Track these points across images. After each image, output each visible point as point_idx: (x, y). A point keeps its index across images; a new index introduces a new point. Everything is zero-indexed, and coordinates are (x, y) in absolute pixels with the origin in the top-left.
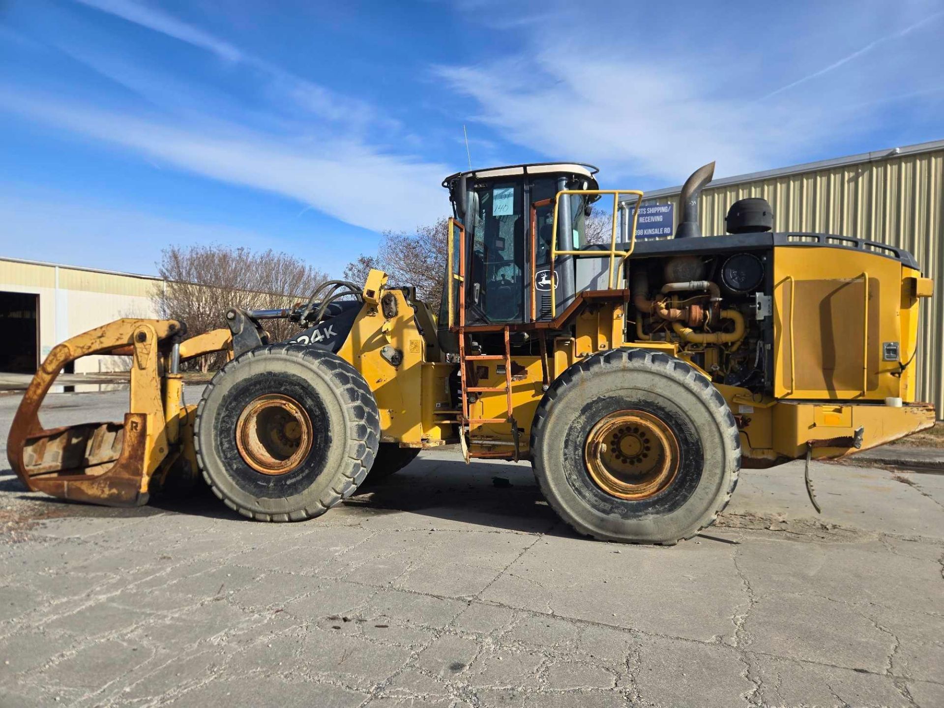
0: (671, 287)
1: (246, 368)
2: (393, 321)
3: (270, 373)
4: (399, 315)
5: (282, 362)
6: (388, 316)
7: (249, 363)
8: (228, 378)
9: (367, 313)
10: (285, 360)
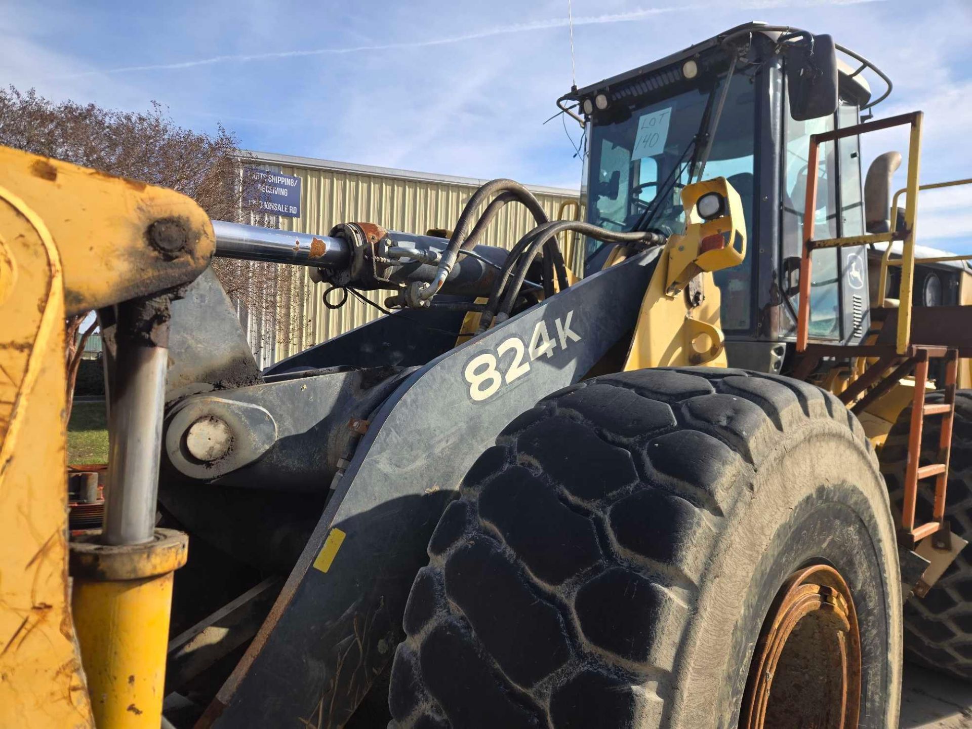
1: (776, 481)
2: (695, 315)
3: (821, 490)
4: (703, 304)
5: (833, 444)
6: (692, 302)
7: (781, 460)
8: (736, 535)
9: (665, 290)
10: (839, 437)
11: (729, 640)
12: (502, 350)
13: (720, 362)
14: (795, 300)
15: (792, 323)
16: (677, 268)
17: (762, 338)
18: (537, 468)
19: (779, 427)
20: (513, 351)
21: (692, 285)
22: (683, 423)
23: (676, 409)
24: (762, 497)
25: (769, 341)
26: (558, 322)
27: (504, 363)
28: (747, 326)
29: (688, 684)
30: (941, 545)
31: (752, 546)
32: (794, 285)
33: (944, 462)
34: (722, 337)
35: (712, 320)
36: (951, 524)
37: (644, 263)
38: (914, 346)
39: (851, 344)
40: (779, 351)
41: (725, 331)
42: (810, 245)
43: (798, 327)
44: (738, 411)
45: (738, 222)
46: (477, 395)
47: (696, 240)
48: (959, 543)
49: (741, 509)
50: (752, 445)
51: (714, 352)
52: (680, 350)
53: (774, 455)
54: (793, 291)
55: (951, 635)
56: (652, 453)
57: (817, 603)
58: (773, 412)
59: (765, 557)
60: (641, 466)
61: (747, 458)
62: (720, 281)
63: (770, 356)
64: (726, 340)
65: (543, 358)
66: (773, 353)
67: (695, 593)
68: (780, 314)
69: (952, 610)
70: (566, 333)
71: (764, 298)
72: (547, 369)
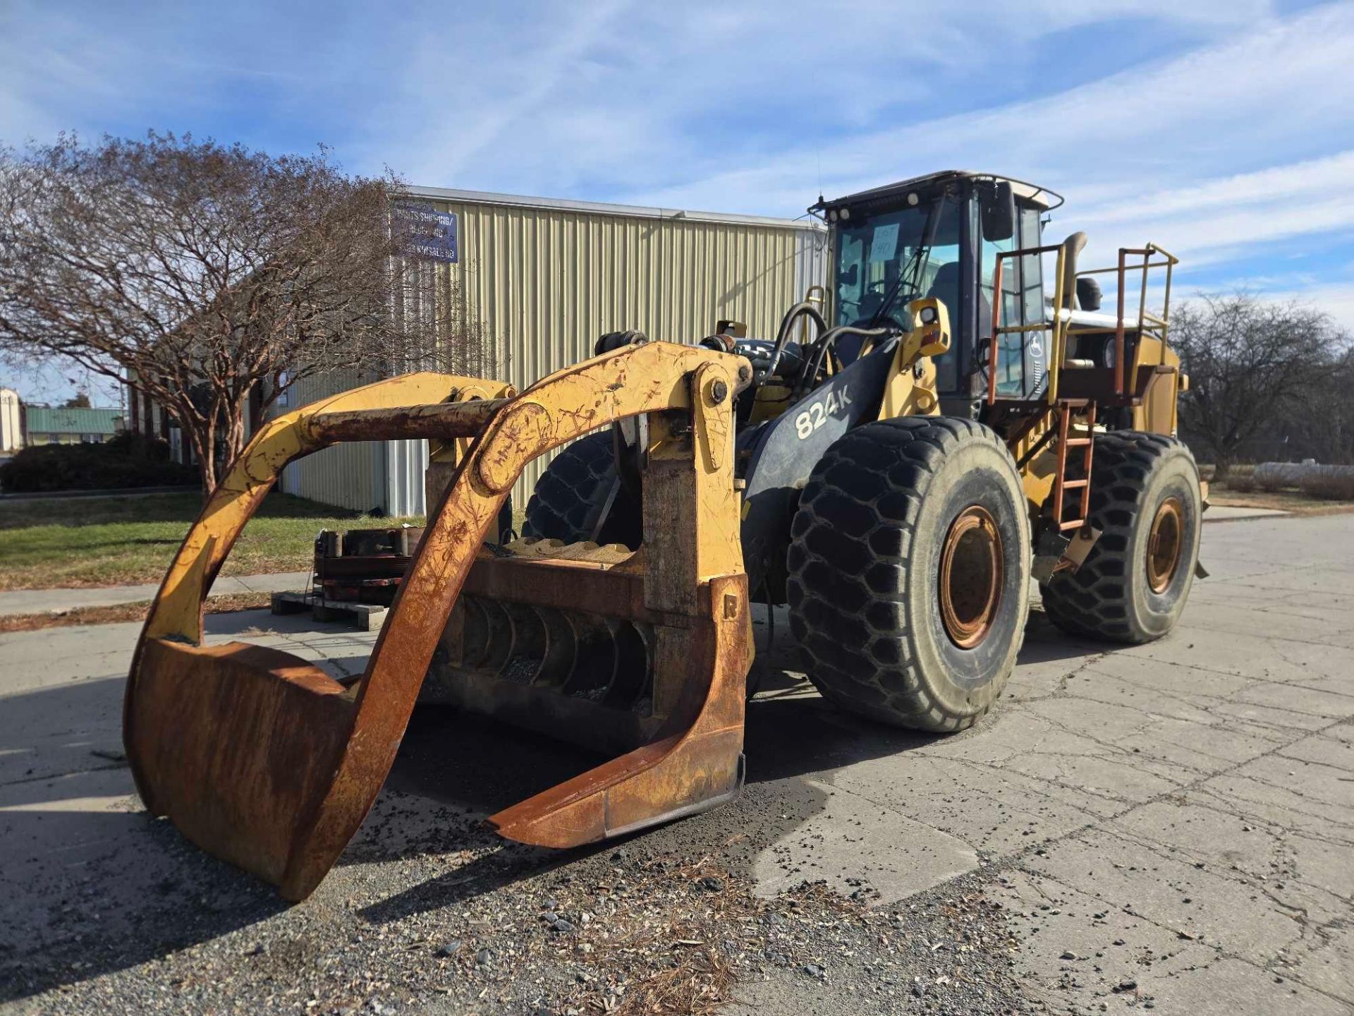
0: (1075, 365)
1: (955, 462)
2: (919, 384)
3: (977, 470)
4: (924, 376)
5: (985, 450)
6: (917, 376)
7: (958, 453)
8: (938, 481)
9: (900, 369)
10: (988, 446)
11: (935, 520)
12: (812, 410)
13: (937, 412)
14: (986, 369)
15: (986, 385)
16: (908, 355)
17: (965, 397)
18: (852, 462)
19: (957, 439)
20: (817, 411)
21: (917, 364)
22: (916, 439)
23: (913, 434)
24: (949, 467)
25: (970, 400)
26: (839, 392)
27: (814, 417)
28: (954, 389)
29: (919, 531)
30: (1085, 536)
31: (945, 486)
32: (987, 358)
33: (1086, 478)
34: (936, 397)
35: (930, 387)
36: (1093, 522)
37: (886, 351)
38: (1060, 401)
39: (1031, 399)
40: (977, 406)
41: (939, 393)
42: (996, 331)
43: (988, 390)
44: (939, 433)
45: (945, 326)
46: (802, 436)
47: (920, 337)
48: (1097, 533)
49: (940, 470)
50: (945, 446)
51: (932, 408)
52: (910, 407)
53: (955, 450)
54: (987, 363)
55: (1096, 601)
56: (904, 450)
57: (978, 525)
58: (955, 433)
59: (950, 493)
60: (900, 456)
61: (943, 451)
62: (936, 360)
63: (970, 409)
64: (939, 399)
65: (832, 414)
66: (972, 407)
67: (922, 500)
68: (978, 380)
69: (1096, 584)
70: (844, 399)
71: (966, 369)
72: (833, 420)
